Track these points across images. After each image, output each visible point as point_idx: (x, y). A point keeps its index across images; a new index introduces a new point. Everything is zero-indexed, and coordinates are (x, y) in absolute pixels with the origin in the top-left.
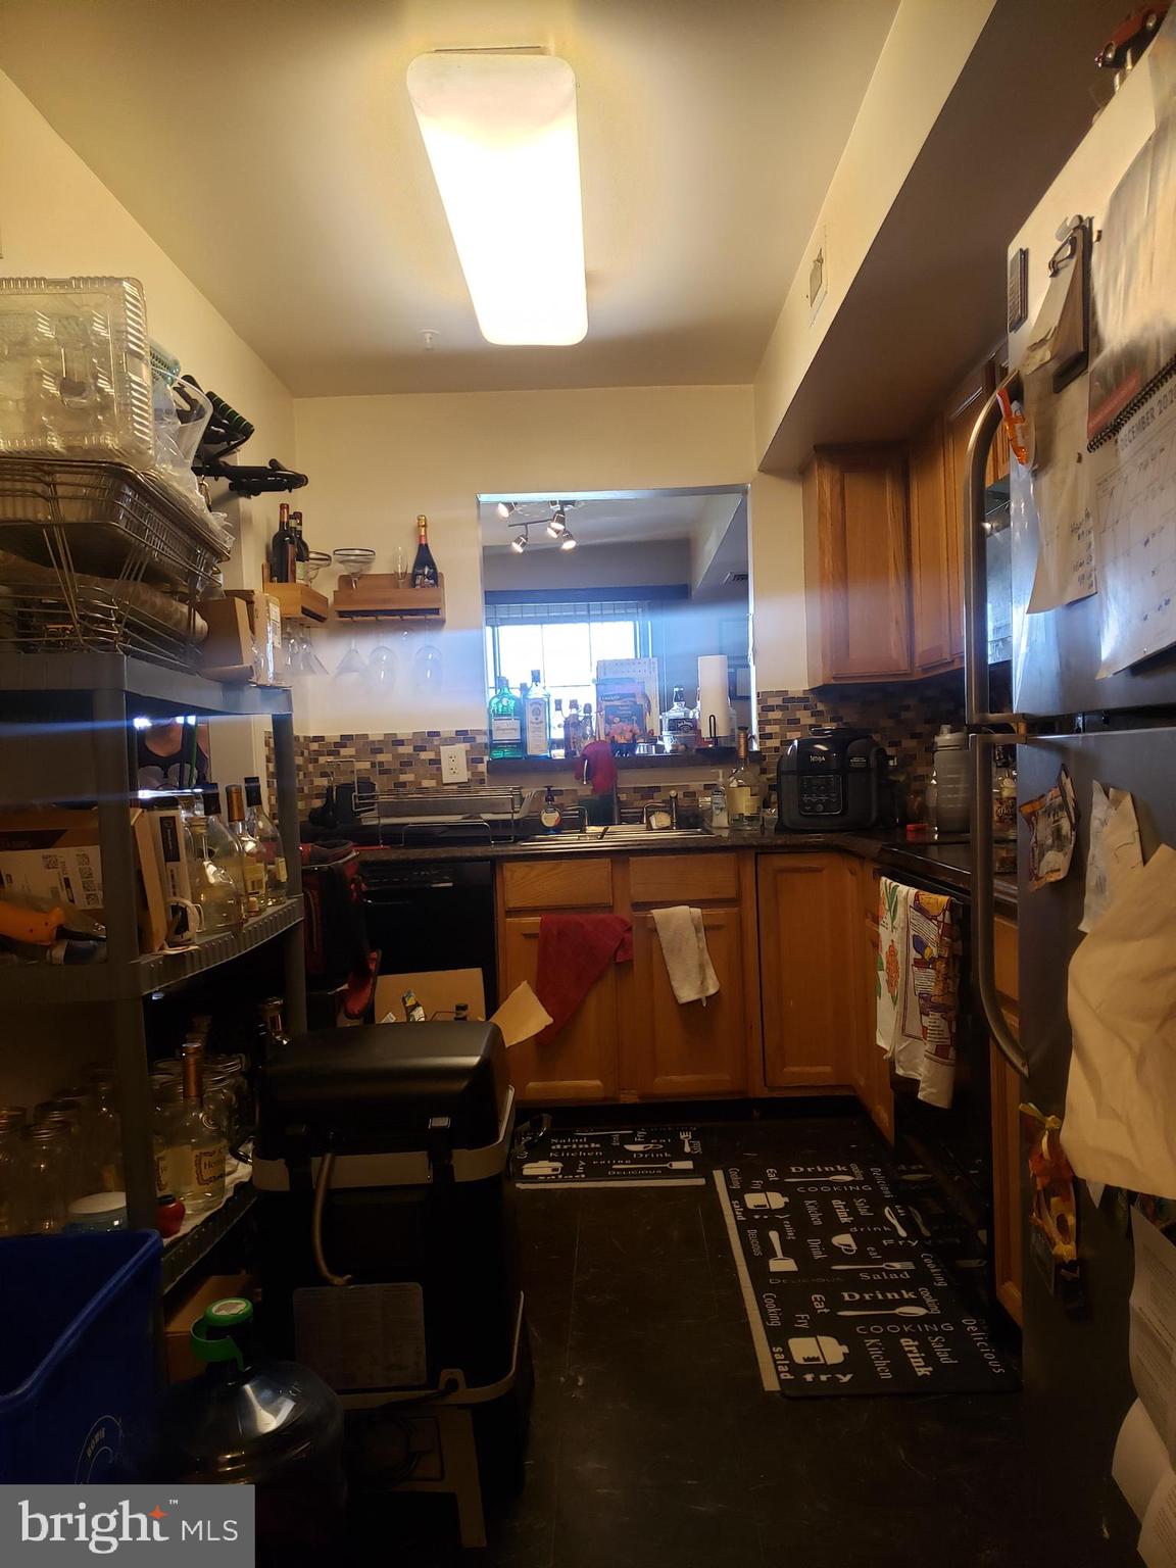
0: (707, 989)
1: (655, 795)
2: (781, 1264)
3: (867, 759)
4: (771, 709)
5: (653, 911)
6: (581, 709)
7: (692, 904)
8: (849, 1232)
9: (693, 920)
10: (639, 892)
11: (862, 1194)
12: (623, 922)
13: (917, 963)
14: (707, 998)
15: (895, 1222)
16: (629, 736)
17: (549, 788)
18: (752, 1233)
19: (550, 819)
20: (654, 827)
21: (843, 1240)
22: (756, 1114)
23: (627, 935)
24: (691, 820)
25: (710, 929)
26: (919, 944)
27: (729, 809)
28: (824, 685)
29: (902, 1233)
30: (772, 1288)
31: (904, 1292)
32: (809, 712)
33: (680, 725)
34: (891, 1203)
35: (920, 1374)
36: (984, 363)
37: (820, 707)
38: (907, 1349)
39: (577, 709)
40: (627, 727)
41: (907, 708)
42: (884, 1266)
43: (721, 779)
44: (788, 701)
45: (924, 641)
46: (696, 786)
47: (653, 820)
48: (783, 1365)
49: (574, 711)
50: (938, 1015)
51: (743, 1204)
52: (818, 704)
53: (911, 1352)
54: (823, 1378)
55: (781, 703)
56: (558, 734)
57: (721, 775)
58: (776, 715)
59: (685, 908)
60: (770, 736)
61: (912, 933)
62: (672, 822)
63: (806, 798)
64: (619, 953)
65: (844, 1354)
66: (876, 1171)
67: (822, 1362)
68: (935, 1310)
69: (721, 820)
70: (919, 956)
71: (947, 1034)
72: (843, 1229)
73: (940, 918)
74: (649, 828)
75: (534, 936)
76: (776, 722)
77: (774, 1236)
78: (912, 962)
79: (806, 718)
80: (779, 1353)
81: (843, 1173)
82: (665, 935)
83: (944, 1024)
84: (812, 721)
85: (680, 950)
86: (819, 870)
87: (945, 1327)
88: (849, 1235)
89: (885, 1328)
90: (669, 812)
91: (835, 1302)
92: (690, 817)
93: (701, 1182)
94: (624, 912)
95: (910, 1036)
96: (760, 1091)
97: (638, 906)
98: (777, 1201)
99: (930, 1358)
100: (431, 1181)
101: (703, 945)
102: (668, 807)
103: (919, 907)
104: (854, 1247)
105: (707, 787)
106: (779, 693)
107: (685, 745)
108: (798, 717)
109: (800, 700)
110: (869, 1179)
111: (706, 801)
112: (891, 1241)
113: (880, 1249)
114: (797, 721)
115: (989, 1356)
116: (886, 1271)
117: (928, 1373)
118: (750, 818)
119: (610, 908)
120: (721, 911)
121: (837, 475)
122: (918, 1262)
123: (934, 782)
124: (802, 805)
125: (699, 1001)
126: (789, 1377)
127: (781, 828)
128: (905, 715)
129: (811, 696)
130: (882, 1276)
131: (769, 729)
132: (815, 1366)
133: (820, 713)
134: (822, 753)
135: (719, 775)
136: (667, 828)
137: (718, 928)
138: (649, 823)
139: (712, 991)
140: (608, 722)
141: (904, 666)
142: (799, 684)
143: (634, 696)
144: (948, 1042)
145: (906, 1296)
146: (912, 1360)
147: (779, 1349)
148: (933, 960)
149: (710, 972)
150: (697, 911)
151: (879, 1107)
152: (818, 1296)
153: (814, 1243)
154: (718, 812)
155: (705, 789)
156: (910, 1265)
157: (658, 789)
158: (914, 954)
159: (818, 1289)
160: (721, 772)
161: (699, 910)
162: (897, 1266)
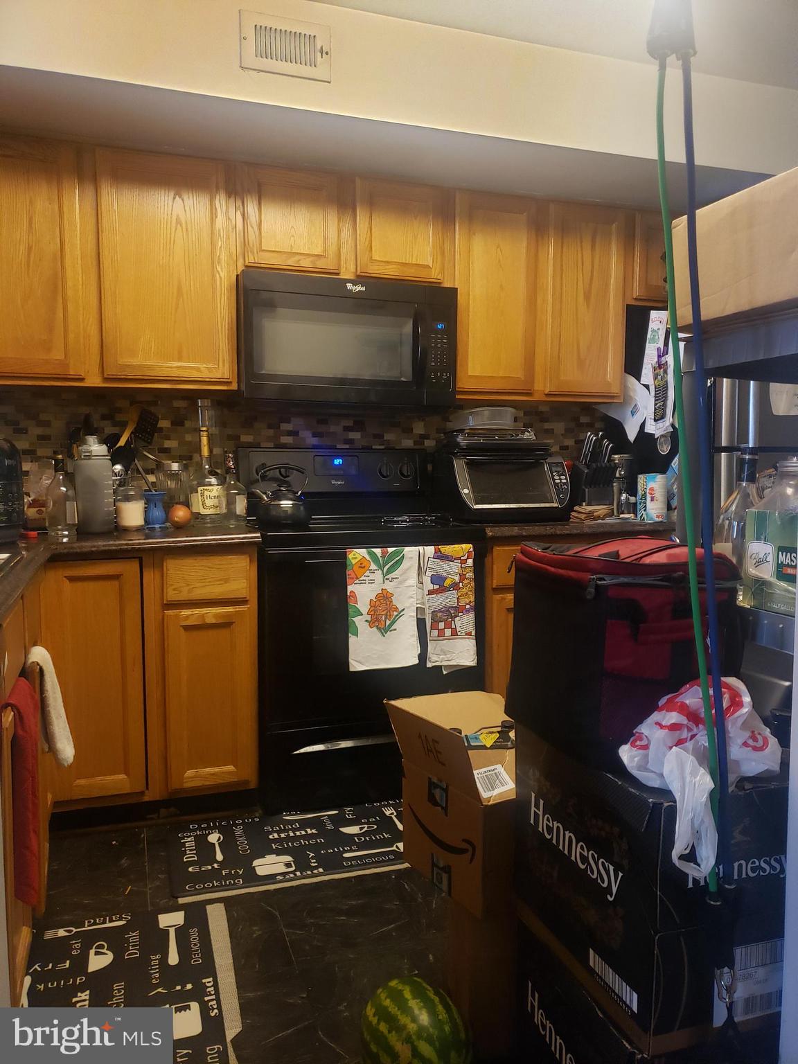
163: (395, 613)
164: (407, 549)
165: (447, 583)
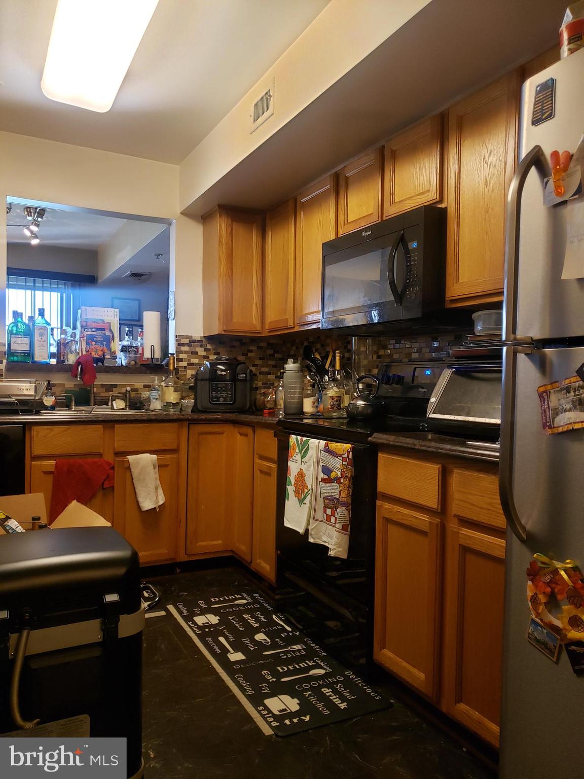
0: (159, 502)
1: (114, 389)
2: (236, 656)
3: (246, 374)
4: (183, 345)
5: (127, 457)
6: (69, 335)
7: (152, 452)
8: (261, 632)
9: (152, 461)
10: (119, 446)
11: (256, 610)
12: (108, 463)
13: (323, 480)
14: (159, 506)
15: (281, 623)
16: (100, 353)
17: (49, 382)
18: (209, 640)
19: (49, 401)
20: (115, 408)
21: (260, 637)
22: (178, 571)
23: (111, 471)
24: (138, 405)
25: (161, 466)
26: (327, 470)
27: (161, 398)
28: (219, 334)
29: (289, 629)
30: (237, 671)
31: (307, 662)
32: (203, 349)
33: (130, 350)
34: (272, 612)
35: (342, 708)
36: (333, 171)
37: (209, 346)
38: (328, 694)
39: (66, 335)
40: (100, 347)
41: (251, 351)
42: (289, 649)
43: (156, 382)
44: (192, 342)
45: (272, 316)
46: (139, 385)
47: (114, 403)
48: (270, 717)
49: (63, 336)
50: (344, 508)
51: (195, 623)
52: (208, 345)
53: (330, 696)
54: (295, 721)
55: (188, 342)
56: (54, 349)
57: (156, 380)
58: (185, 348)
59: (148, 455)
60: (181, 360)
61: (321, 464)
62: (126, 406)
63: (214, 394)
64: (105, 482)
65: (298, 704)
66: (257, 596)
67: (289, 711)
68: (329, 670)
69: (156, 405)
70: (326, 477)
71: (348, 518)
72: (258, 631)
73: (345, 456)
74: (112, 408)
75: (52, 473)
76: (186, 352)
77: (222, 639)
78: (320, 480)
79: (201, 352)
80: (263, 710)
81: (239, 599)
82: (135, 472)
83: (346, 513)
84: (204, 354)
85: (144, 480)
86: (222, 433)
87: (339, 678)
88: (262, 634)
89: (311, 685)
90: (125, 400)
91: (275, 673)
92: (136, 403)
93: (163, 613)
94: (109, 457)
95: (317, 520)
96: (183, 558)
97: (118, 454)
98: (214, 619)
99: (343, 699)
100: (101, 640)
101: (157, 476)
102: (124, 397)
103: (327, 450)
104: (269, 640)
105: (145, 386)
106: (187, 337)
107: (136, 362)
108: (197, 351)
109: (198, 341)
110: (255, 601)
111: (145, 394)
112: (286, 634)
113: (282, 639)
114: (197, 353)
115: (369, 690)
116: (293, 651)
117: (346, 706)
118: (174, 405)
119: (100, 455)
120: (168, 457)
121: (230, 222)
122: (305, 644)
123: (281, 388)
124: (211, 398)
125: (155, 509)
126: (277, 724)
127: (195, 409)
128: (250, 354)
129: (204, 340)
130: (291, 654)
131: (181, 356)
132: (286, 714)
133: (209, 350)
134: (222, 370)
135: (155, 380)
136: (123, 409)
137: (166, 466)
138: (112, 405)
139: (161, 502)
140: (88, 343)
141: (259, 328)
142: (198, 333)
143: (104, 330)
144: (348, 522)
145: (310, 664)
146: (334, 700)
147: (261, 708)
148: (337, 479)
149: (160, 491)
150: (154, 457)
151: (258, 561)
152: (265, 672)
153: (247, 641)
154: (154, 400)
155: (144, 387)
156: (302, 646)
157: (116, 386)
158: (321, 475)
159: (264, 667)
160: (156, 377)
161: (156, 456)
162: (296, 647)
163: (306, 491)
164: (312, 440)
165: (333, 475)
